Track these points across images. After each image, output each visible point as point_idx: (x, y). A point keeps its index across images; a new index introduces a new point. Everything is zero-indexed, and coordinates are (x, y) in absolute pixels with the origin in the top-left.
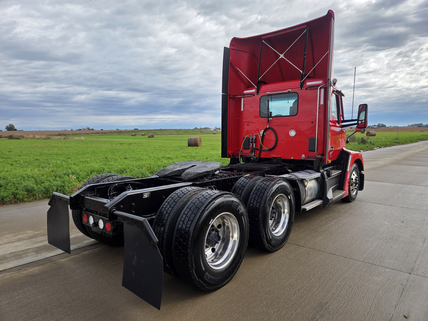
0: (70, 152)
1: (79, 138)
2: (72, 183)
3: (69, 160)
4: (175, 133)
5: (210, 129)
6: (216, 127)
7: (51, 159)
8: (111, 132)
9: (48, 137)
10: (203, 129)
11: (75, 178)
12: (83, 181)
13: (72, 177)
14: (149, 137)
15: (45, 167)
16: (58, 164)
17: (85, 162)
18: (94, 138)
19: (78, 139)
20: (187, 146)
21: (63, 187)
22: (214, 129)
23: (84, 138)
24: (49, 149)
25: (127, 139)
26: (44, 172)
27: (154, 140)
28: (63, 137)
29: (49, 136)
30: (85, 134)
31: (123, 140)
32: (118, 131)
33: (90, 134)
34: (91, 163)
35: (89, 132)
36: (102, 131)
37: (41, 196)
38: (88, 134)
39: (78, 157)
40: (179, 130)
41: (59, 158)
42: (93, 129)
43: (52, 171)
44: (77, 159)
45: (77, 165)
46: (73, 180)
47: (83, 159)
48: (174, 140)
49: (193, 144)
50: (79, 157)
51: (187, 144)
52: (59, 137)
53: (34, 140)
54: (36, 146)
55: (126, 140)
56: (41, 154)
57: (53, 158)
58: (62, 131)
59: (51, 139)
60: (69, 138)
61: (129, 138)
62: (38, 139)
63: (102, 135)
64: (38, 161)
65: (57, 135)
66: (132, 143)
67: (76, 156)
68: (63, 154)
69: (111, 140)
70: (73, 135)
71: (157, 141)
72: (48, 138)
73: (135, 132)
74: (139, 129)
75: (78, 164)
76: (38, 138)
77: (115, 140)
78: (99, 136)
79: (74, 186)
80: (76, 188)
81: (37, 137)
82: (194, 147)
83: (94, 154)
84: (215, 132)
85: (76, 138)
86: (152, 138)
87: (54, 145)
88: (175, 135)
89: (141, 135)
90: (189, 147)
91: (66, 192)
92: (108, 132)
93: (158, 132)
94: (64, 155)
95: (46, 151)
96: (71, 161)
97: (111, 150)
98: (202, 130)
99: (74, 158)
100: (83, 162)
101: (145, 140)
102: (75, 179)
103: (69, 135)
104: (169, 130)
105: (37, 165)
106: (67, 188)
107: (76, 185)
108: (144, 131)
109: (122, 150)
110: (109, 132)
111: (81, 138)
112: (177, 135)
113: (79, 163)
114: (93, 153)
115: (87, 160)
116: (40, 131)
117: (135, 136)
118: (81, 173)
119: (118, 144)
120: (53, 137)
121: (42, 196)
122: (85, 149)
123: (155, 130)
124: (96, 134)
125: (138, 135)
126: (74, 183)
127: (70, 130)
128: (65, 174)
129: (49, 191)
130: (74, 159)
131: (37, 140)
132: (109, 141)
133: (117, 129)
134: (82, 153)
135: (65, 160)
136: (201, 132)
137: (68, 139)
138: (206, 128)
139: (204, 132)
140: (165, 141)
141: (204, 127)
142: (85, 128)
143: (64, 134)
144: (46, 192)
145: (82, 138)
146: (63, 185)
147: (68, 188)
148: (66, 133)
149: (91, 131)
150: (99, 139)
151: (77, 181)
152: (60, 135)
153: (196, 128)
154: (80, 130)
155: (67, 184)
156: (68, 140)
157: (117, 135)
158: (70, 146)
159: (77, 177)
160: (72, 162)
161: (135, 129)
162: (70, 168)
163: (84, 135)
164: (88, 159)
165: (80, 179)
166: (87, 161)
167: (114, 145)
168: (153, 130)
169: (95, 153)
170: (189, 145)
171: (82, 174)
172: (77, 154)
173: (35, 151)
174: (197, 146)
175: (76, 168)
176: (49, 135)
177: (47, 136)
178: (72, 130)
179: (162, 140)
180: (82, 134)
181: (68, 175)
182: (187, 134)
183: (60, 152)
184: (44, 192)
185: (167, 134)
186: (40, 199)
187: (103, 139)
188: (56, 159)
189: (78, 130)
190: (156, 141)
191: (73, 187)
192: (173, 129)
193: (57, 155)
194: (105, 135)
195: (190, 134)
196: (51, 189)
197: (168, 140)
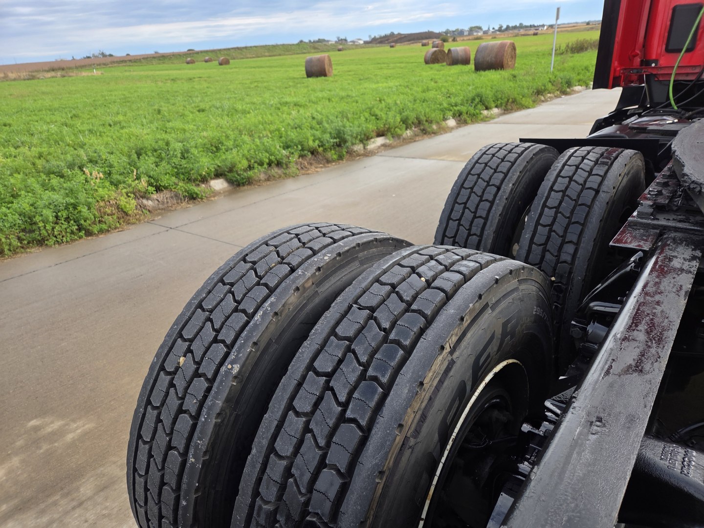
0: (77, 103)
1: (90, 74)
2: (97, 190)
3: (78, 123)
4: (267, 54)
5: (328, 41)
6: (338, 38)
7: (37, 121)
8: (147, 58)
9: (32, 76)
10: (314, 42)
11: (101, 175)
12: (124, 182)
13: (91, 174)
14: (221, 64)
15: (22, 143)
16: (53, 134)
17: (115, 123)
18: (117, 72)
19: (88, 76)
20: (303, 78)
21: (75, 208)
22: (336, 42)
23: (99, 72)
24: (36, 98)
25: (179, 69)
26: (20, 160)
27: (231, 69)
28: (59, 73)
29: (33, 74)
30: (99, 65)
31: (174, 73)
32: (157, 55)
33: (108, 64)
34: (130, 127)
35: (105, 61)
36: (129, 58)
37: (15, 243)
38: (104, 64)
39: (95, 112)
40: (274, 46)
41: (54, 118)
42: (111, 55)
43: (40, 156)
44: (95, 116)
45: (98, 134)
46: (98, 181)
47: (108, 118)
48: (270, 67)
49: (316, 71)
50: (98, 112)
51: (304, 72)
52: (53, 74)
53: (8, 83)
54: (11, 95)
55: (178, 72)
56: (19, 111)
57: (41, 119)
58: (56, 61)
59: (38, 78)
60: (71, 74)
61: (184, 69)
62: (15, 80)
63: (131, 64)
64: (7, 128)
65: (48, 71)
66: (194, 78)
67: (91, 111)
68: (64, 106)
69: (150, 73)
70: (77, 68)
71: (239, 71)
72: (32, 78)
73: (190, 57)
74: (197, 49)
75: (100, 132)
76: (13, 78)
77: (158, 73)
78: (127, 68)
79: (104, 200)
80: (111, 206)
81: (12, 75)
82: (319, 78)
83: (128, 104)
84: (341, 47)
85: (85, 74)
86: (227, 66)
87: (44, 89)
88: (266, 56)
89: (202, 61)
90: (310, 79)
91: (85, 221)
92: (140, 59)
93: (234, 54)
94: (66, 110)
95: (29, 104)
96: (82, 123)
97: (158, 94)
98: (317, 45)
99: (88, 117)
100: (110, 125)
101: (213, 70)
102: (100, 178)
103: (70, 68)
104: (255, 48)
105: (5, 140)
106: (84, 210)
107: (109, 196)
108: (207, 52)
109: (181, 92)
110: (143, 59)
111: (93, 74)
112: (270, 56)
113: (101, 129)
114: (125, 102)
115: (116, 119)
116: (16, 65)
117: (192, 63)
118: (112, 159)
119: (166, 80)
120: (40, 75)
121: (20, 239)
122: (106, 93)
123: (229, 49)
124: (120, 65)
125: (197, 61)
126: (101, 191)
127: (70, 58)
128: (71, 166)
129: (35, 223)
130: (89, 119)
131: (13, 83)
132: (147, 77)
133: (156, 53)
134: (103, 104)
135: (69, 122)
136: (315, 48)
137: (70, 76)
138: (320, 41)
139: (319, 47)
140: (253, 70)
141: (316, 39)
142: (97, 53)
143: (60, 68)
144: (28, 227)
145: (96, 72)
146: (72, 201)
147: (89, 209)
148: (64, 66)
149: (109, 59)
150: (127, 74)
151: (107, 184)
152: (53, 70)
153: (301, 41)
154: (89, 57)
155: (82, 196)
156: (70, 79)
157: (159, 64)
158: (75, 91)
159: (105, 173)
160: (85, 127)
161: (189, 50)
162: (82, 145)
163: (98, 67)
164: (120, 118)
165: (116, 177)
166: (120, 123)
167: (160, 84)
168: (224, 49)
169: (129, 102)
170: (310, 74)
171: (118, 161)
172: (93, 106)
173: (7, 105)
174: (325, 75)
175: (97, 145)
176: (33, 72)
177: (30, 74)
178: (74, 59)
179: (246, 68)
180: (94, 64)
181: (81, 168)
182: (287, 53)
183: (56, 104)
184: (23, 227)
185: (251, 56)
186: (14, 251)
187: (135, 73)
188: (48, 120)
189: (85, 58)
190: (237, 70)
191: (102, 204)
192: (261, 46)
193: (51, 110)
194: (136, 64)
195: (294, 54)
196: (40, 218)
197: (259, 67)
